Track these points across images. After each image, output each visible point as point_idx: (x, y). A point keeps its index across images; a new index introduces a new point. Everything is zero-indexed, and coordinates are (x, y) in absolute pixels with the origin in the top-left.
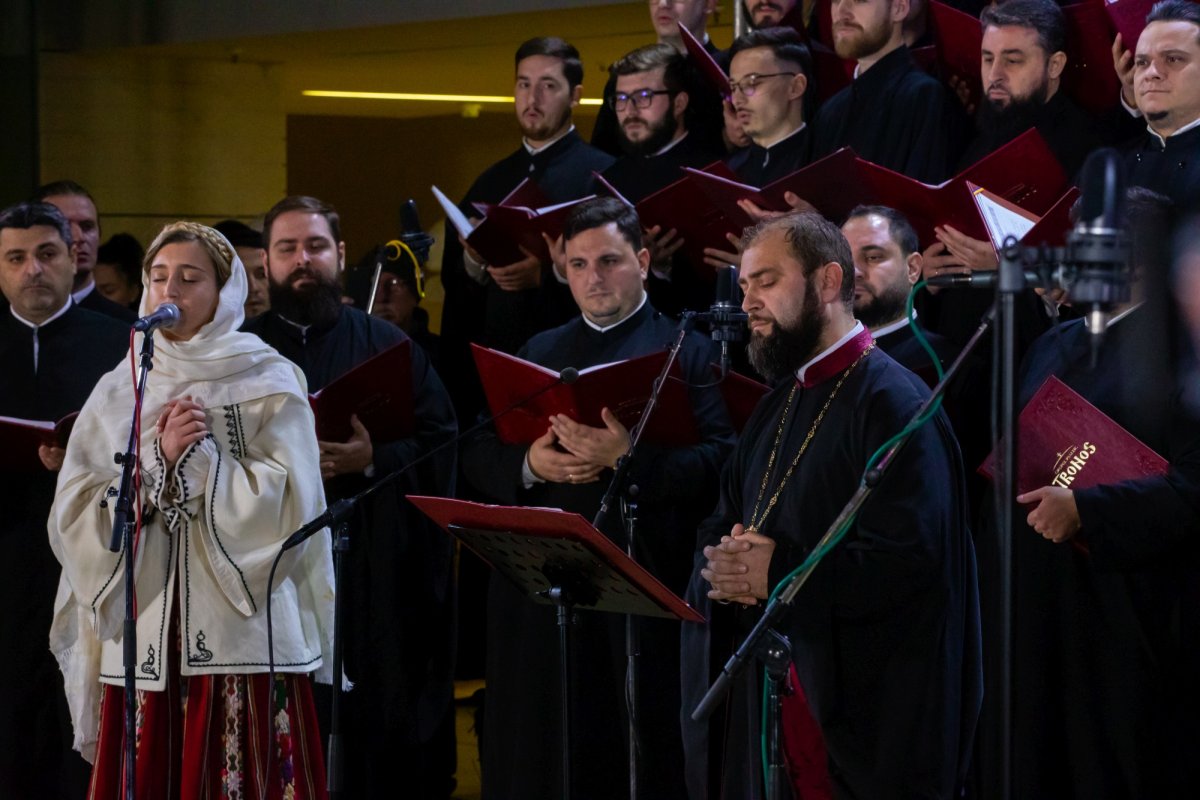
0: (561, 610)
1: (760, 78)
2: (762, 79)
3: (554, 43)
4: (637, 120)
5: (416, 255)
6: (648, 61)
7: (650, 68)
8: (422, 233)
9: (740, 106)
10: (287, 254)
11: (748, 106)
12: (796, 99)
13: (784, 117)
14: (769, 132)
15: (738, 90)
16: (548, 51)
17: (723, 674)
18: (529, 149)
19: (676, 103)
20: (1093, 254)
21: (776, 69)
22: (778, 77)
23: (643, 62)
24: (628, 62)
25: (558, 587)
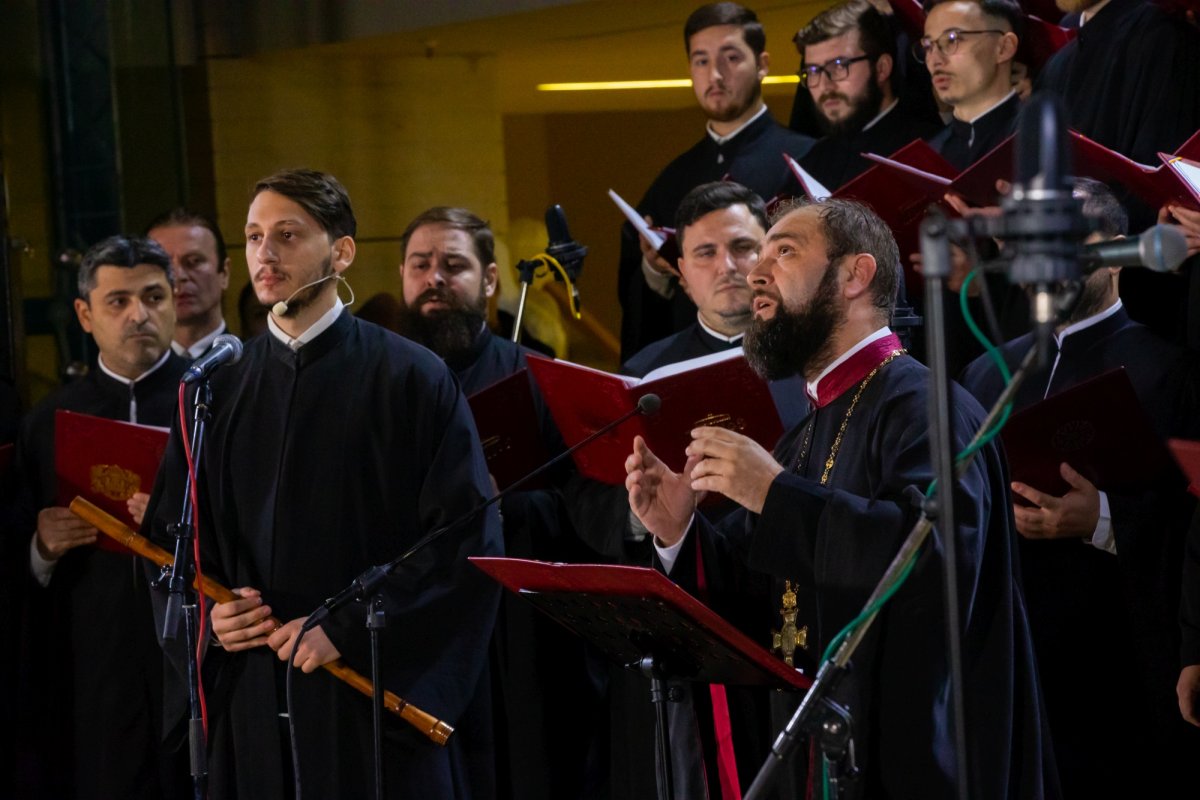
0: (655, 684)
1: (962, 35)
2: (965, 36)
3: (729, 9)
4: (834, 95)
5: (566, 270)
6: (840, 24)
7: (842, 32)
8: (573, 243)
9: (939, 68)
10: (418, 270)
11: (947, 68)
12: (1004, 62)
13: (989, 83)
14: (969, 99)
15: (935, 49)
16: (724, 20)
17: (771, 756)
18: (715, 137)
19: (878, 69)
20: (1031, 224)
21: (983, 26)
22: (984, 34)
23: (832, 26)
24: (815, 28)
25: (649, 657)
